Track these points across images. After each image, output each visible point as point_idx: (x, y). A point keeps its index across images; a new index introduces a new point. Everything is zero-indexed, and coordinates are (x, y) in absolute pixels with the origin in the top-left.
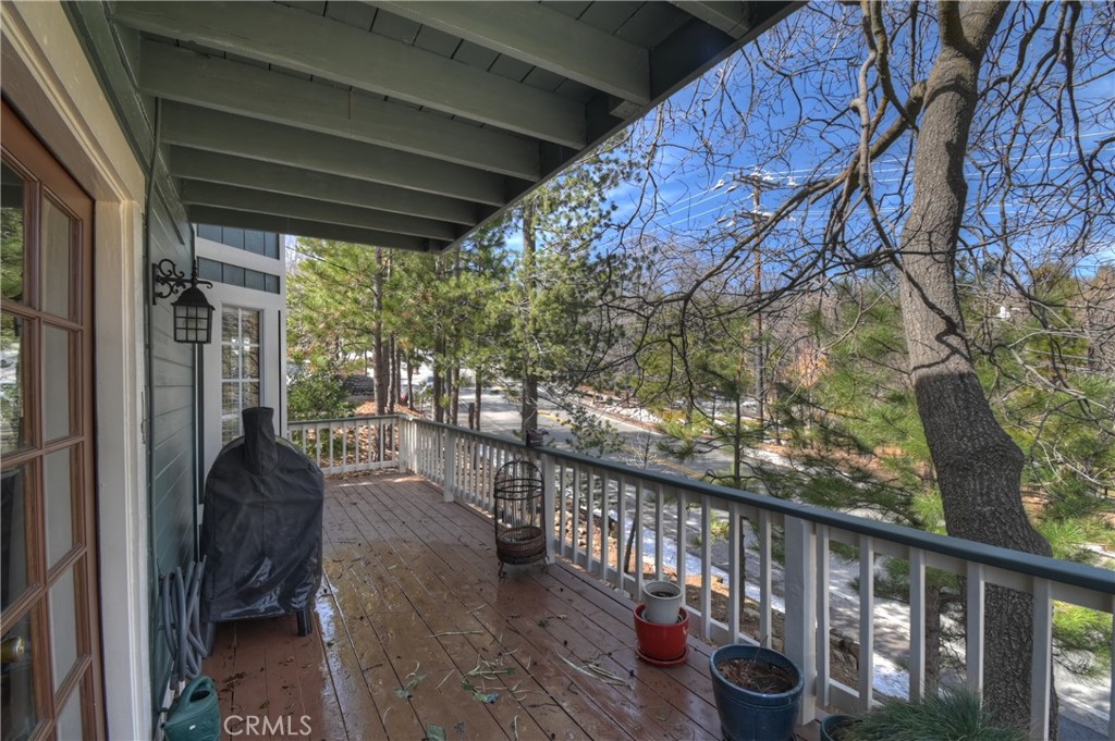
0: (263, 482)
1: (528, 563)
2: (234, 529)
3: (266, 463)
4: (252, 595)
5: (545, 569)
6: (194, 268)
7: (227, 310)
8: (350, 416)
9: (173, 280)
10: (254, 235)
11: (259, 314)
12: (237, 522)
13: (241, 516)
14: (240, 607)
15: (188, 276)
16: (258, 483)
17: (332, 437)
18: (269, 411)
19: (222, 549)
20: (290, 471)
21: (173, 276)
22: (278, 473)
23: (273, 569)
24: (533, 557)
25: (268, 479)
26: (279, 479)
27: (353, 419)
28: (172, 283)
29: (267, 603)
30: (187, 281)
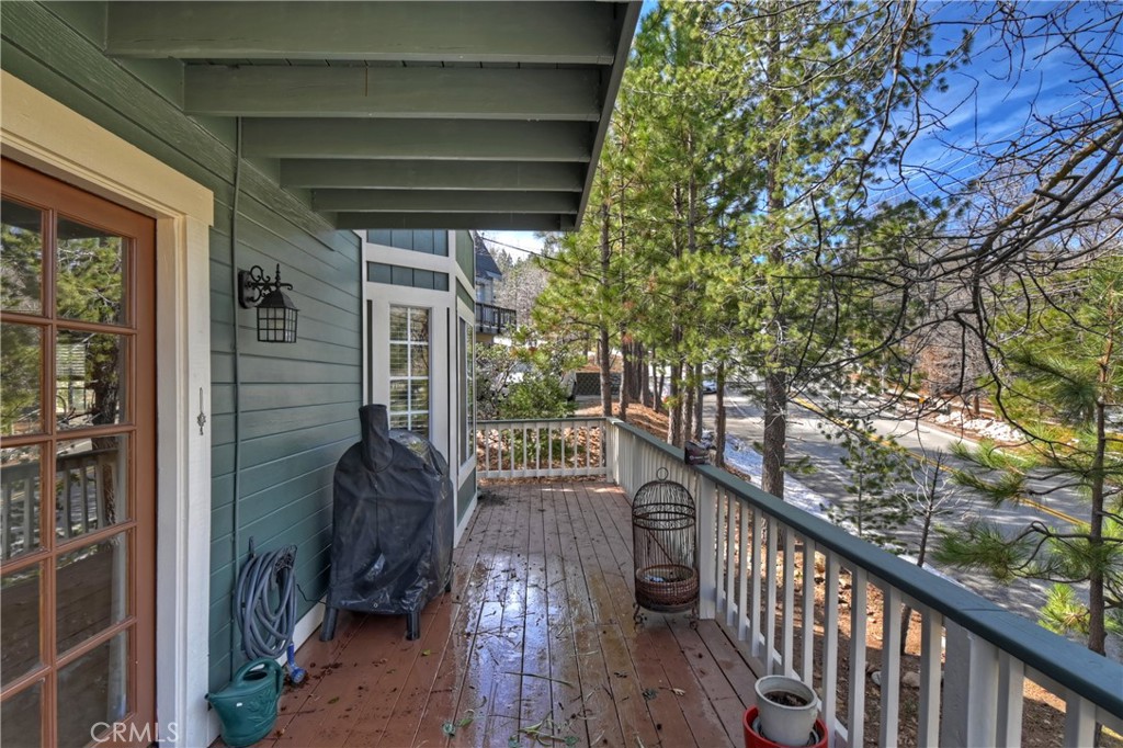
0: (377, 478)
1: (667, 611)
2: (353, 521)
3: (377, 460)
4: (364, 588)
5: (694, 624)
6: (278, 272)
7: (396, 311)
8: (569, 416)
9: (261, 284)
10: (422, 234)
11: (428, 311)
12: (356, 515)
13: (358, 509)
14: (357, 599)
15: (273, 280)
16: (373, 479)
17: (552, 437)
18: (382, 408)
19: (343, 539)
20: (403, 470)
21: (262, 281)
22: (391, 471)
23: (386, 566)
24: (674, 606)
25: (382, 476)
26: (392, 477)
27: (572, 419)
28: (261, 287)
29: (382, 599)
30: (272, 284)
